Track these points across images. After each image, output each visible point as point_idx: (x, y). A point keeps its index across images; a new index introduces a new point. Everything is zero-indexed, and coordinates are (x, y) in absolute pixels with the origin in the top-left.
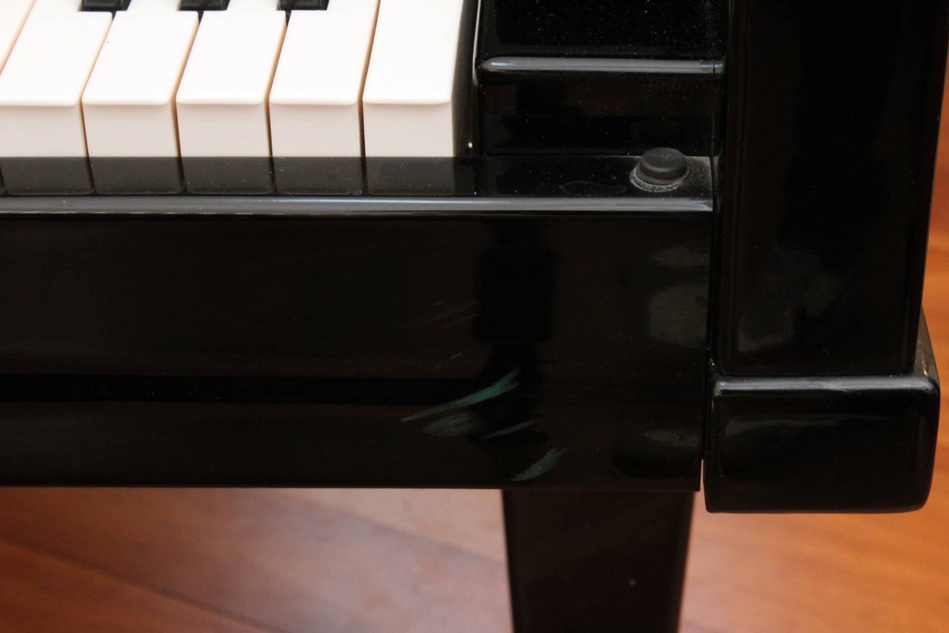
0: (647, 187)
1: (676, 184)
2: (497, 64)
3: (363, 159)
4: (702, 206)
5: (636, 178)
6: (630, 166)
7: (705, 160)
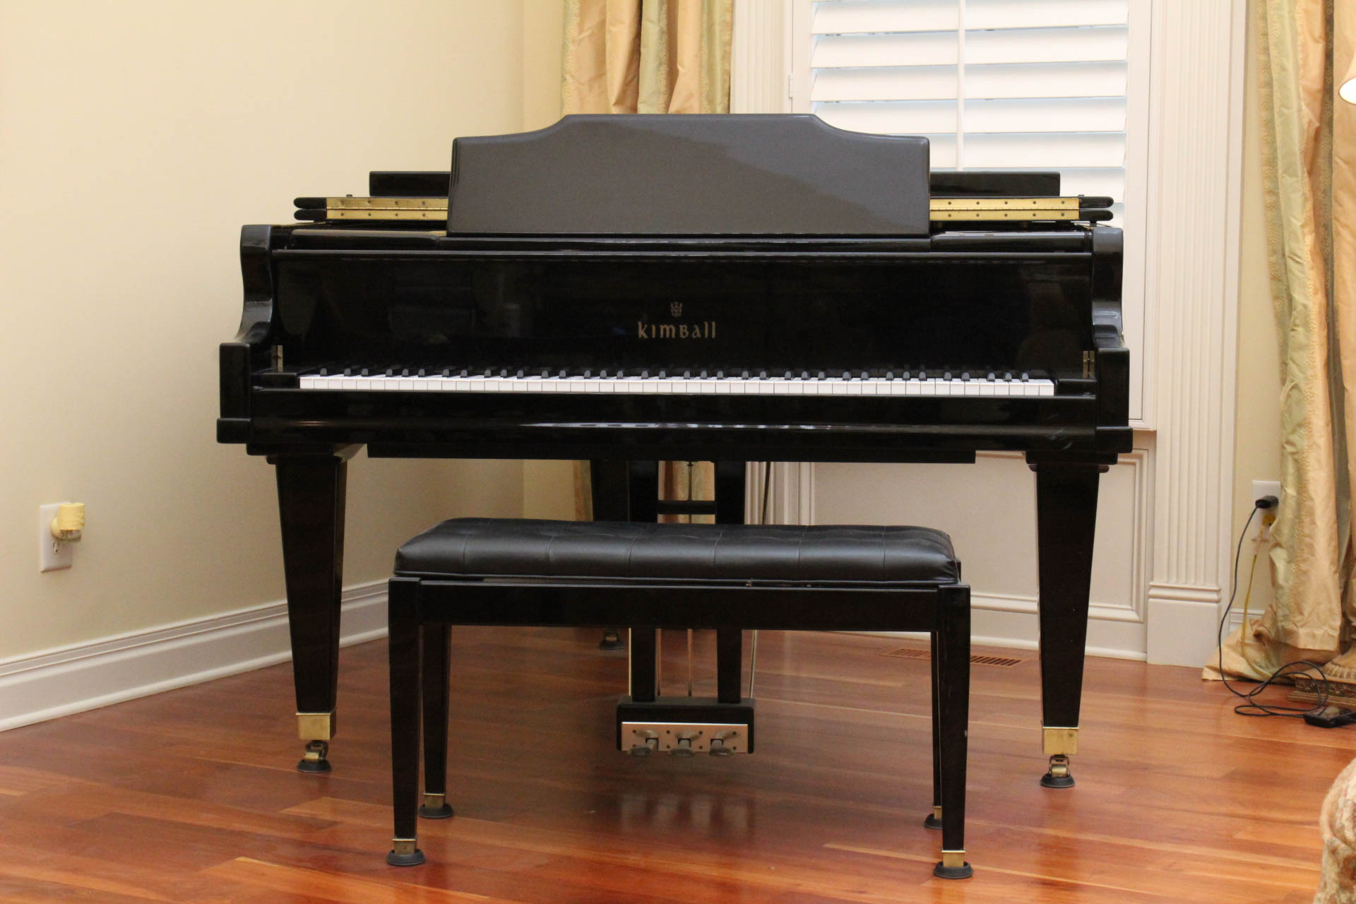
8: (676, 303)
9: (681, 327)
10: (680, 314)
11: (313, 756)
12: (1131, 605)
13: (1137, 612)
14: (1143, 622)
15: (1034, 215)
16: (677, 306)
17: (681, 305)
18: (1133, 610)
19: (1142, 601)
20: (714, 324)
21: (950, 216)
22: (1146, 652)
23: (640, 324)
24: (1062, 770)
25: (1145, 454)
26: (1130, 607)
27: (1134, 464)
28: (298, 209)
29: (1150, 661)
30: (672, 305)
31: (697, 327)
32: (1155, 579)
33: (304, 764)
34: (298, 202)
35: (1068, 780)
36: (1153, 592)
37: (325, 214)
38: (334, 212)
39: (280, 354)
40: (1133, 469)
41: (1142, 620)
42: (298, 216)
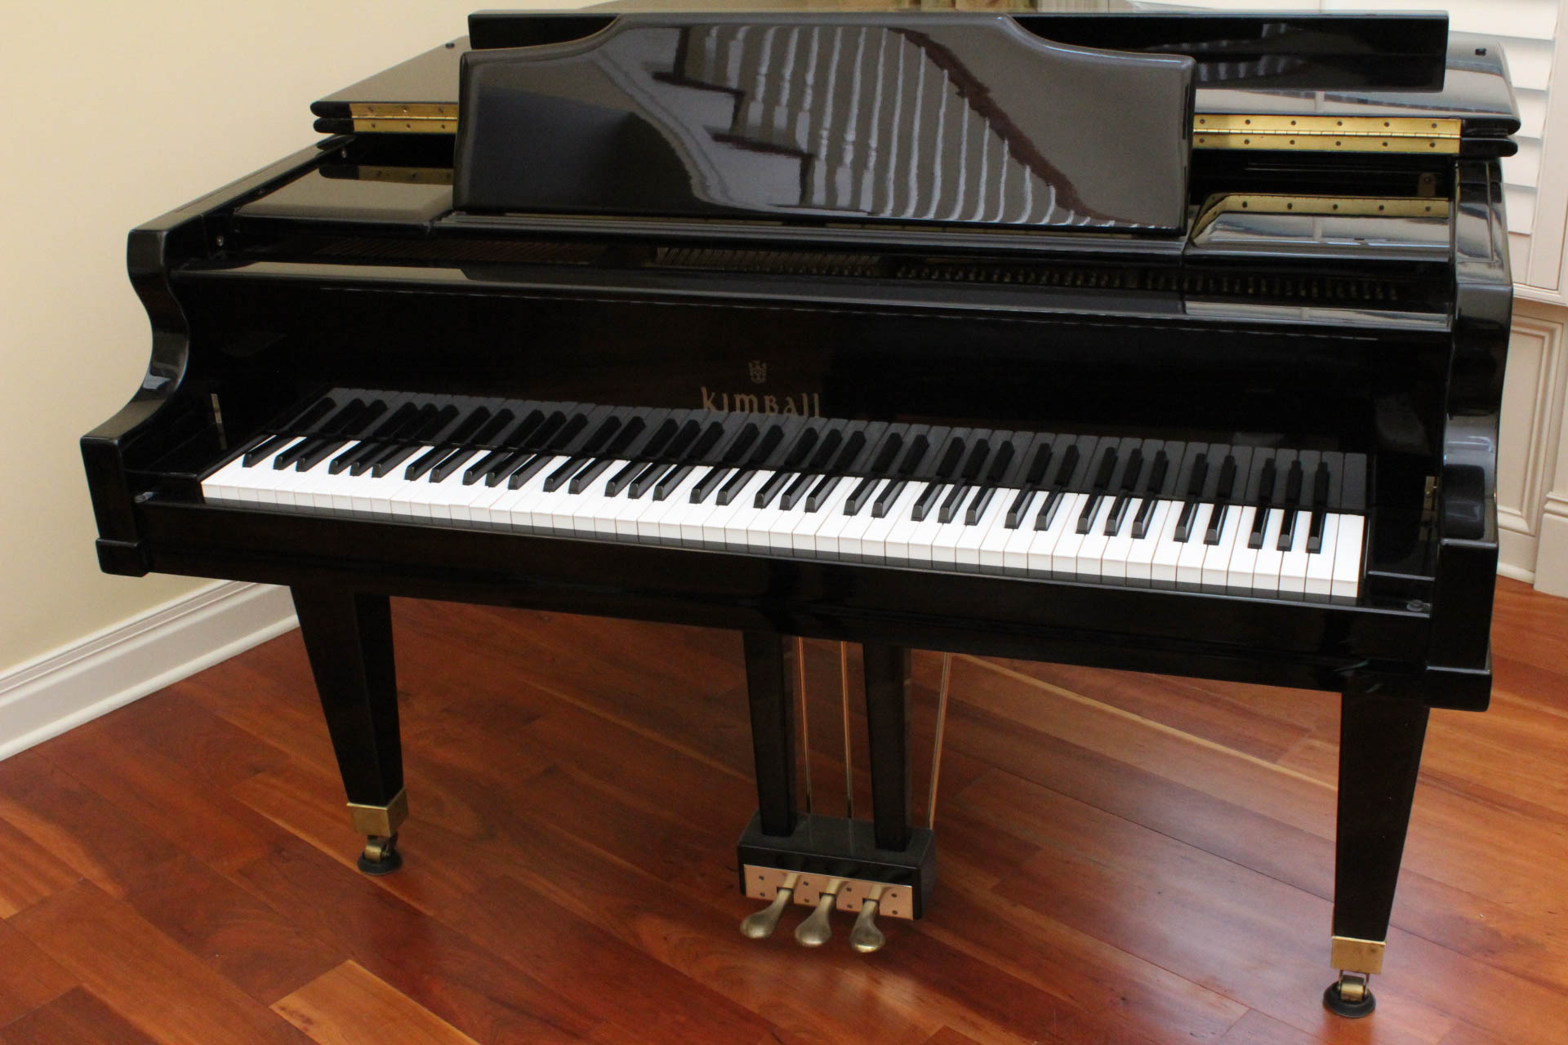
0: (1411, 609)
1: (1420, 610)
2: (1371, 573)
3: (1331, 595)
4: (1426, 616)
5: (1408, 607)
6: (1407, 604)
7: (1429, 605)
8: (757, 362)
9: (767, 398)
10: (764, 379)
11: (374, 851)
12: (1521, 510)
13: (1528, 519)
14: (1536, 534)
15: (1385, 144)
16: (758, 367)
17: (764, 365)
18: (1522, 517)
19: (1534, 515)
20: (816, 397)
22: (1534, 571)
23: (704, 390)
24: (1357, 989)
25: (1558, 328)
26: (1519, 513)
27: (1543, 338)
28: (317, 118)
29: (1538, 587)
30: (750, 365)
31: (790, 399)
32: (1555, 488)
34: (316, 108)
35: (1366, 1004)
36: (1549, 506)
37: (351, 123)
38: (363, 123)
39: (216, 405)
40: (1543, 344)
41: (1533, 533)
42: (319, 127)
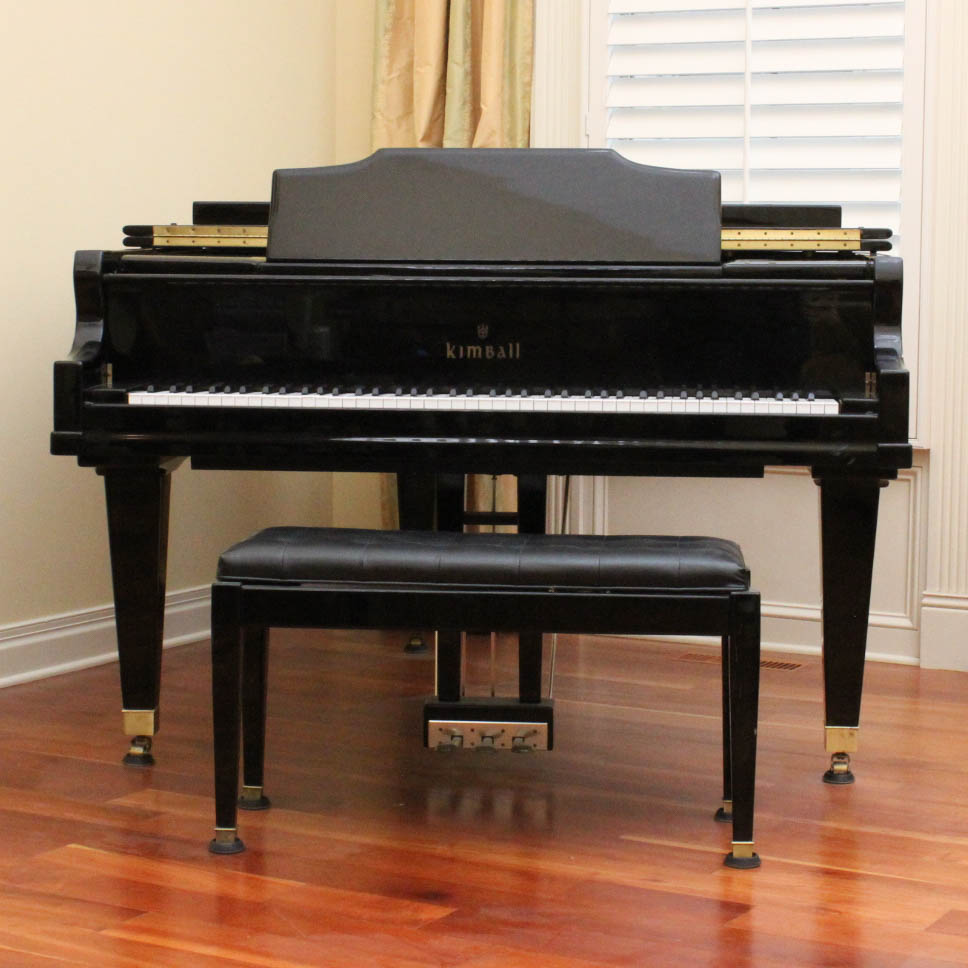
8: (483, 325)
10: (486, 336)
11: (138, 750)
12: (905, 612)
13: (911, 619)
14: (917, 629)
15: (818, 245)
16: (483, 328)
17: (487, 327)
18: (906, 618)
19: (915, 610)
20: (518, 345)
21: (739, 245)
22: (919, 657)
23: (448, 344)
24: (843, 767)
25: (918, 470)
26: (902, 614)
27: (908, 480)
28: (126, 236)
29: (922, 666)
30: (478, 327)
31: (502, 348)
32: (928, 588)
33: (130, 758)
34: (127, 230)
35: (849, 776)
36: (926, 601)
37: (152, 241)
38: (160, 239)
39: (110, 371)
40: (910, 486)
41: (915, 627)
42: (126, 242)
